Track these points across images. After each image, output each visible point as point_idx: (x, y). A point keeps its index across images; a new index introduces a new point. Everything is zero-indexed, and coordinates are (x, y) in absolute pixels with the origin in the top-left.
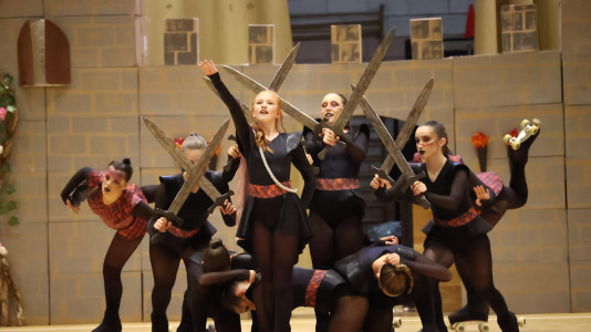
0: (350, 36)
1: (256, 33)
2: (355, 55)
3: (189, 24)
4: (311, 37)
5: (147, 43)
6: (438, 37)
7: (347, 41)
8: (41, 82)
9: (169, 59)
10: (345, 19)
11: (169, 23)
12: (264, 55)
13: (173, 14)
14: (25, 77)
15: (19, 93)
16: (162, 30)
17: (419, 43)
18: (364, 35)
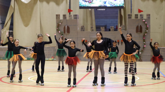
0: (103, 28)
1: (92, 28)
2: (103, 31)
3: (84, 26)
4: (98, 28)
5: (79, 29)
6: (113, 29)
7: (103, 29)
8: (66, 33)
9: (81, 30)
10: (102, 26)
11: (81, 26)
12: (93, 30)
13: (82, 25)
14: (64, 32)
15: (64, 34)
16: (81, 27)
17: (111, 29)
18: (105, 28)
